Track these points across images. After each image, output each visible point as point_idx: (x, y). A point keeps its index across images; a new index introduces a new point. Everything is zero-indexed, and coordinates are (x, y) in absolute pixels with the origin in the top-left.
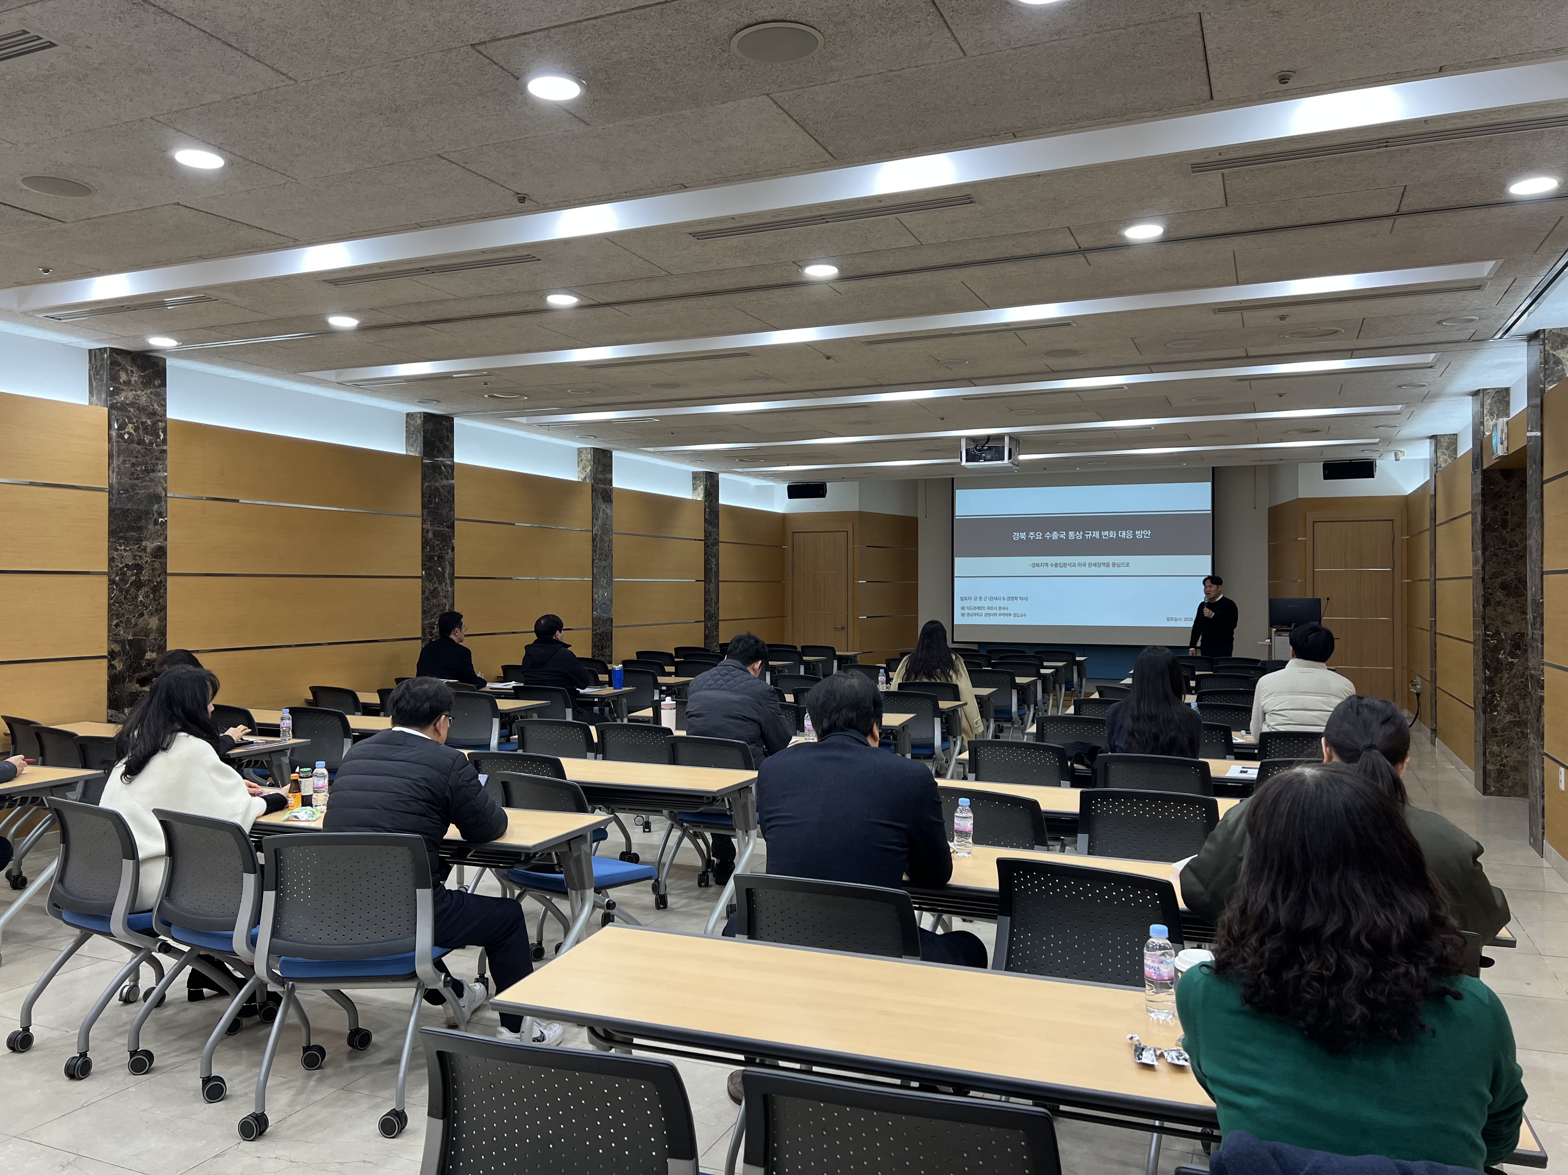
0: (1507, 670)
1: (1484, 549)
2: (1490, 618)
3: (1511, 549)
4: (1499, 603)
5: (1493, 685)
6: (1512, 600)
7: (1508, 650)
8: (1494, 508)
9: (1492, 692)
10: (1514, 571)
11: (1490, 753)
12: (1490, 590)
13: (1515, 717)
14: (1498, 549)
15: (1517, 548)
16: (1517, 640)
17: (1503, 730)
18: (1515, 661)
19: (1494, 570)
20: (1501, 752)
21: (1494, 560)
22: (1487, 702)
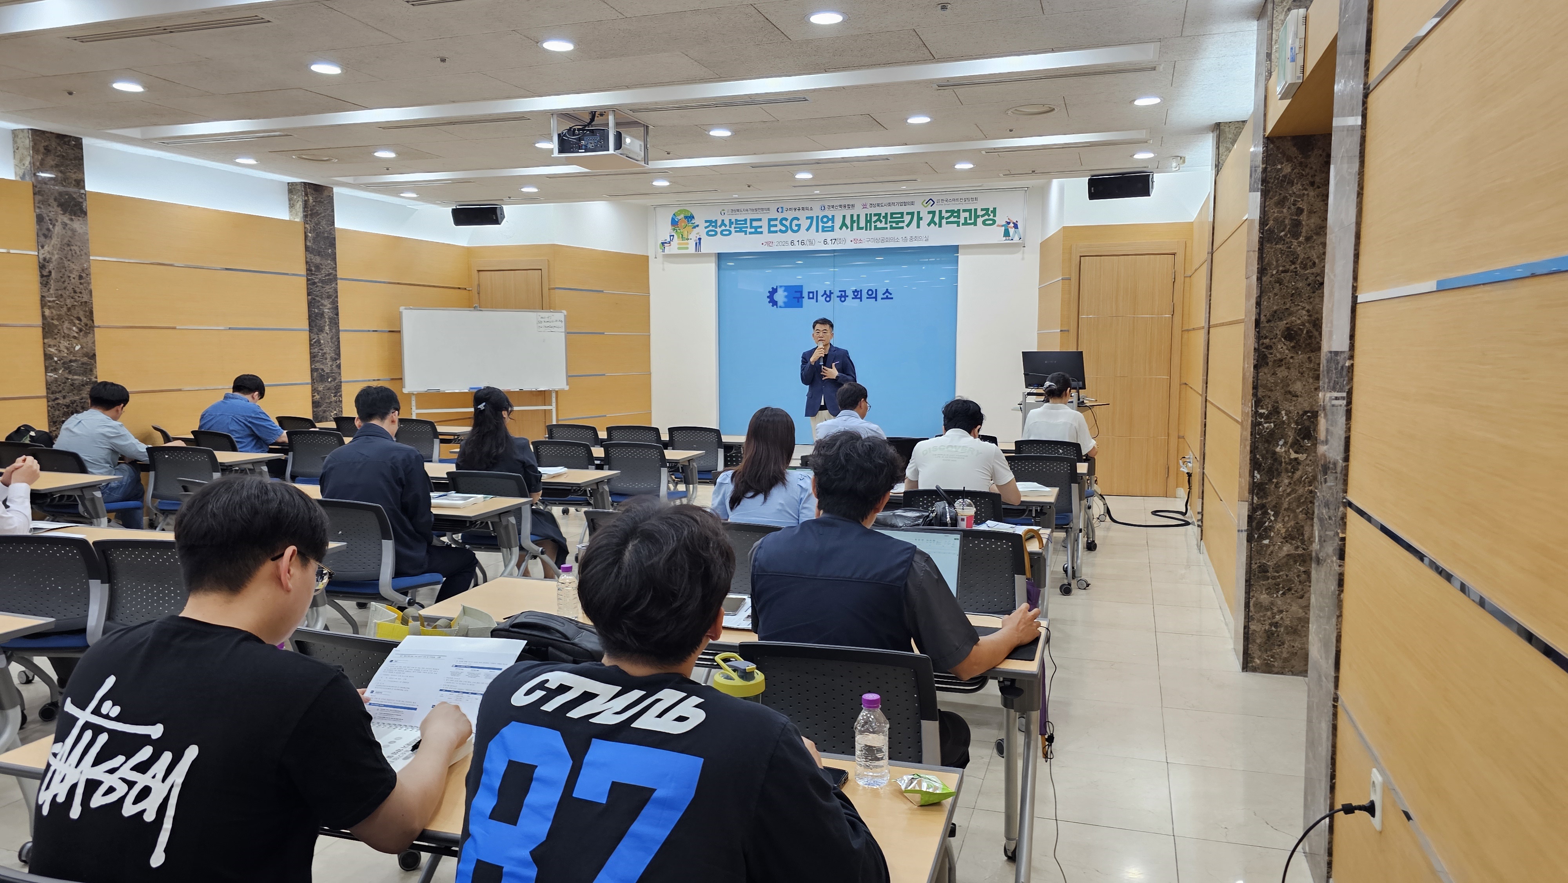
0: (1287, 471)
1: (1262, 271)
2: (1265, 387)
3: (1302, 272)
4: (1280, 362)
5: (1265, 496)
6: (1301, 357)
7: (1290, 440)
8: (1281, 203)
9: (1263, 507)
10: (1307, 307)
11: (1255, 605)
12: (1267, 341)
13: (1297, 548)
14: (1283, 272)
15: (1314, 270)
16: (1307, 423)
17: (1278, 568)
18: (1302, 457)
19: (1275, 308)
20: (1272, 603)
21: (1276, 291)
22: (1254, 524)
